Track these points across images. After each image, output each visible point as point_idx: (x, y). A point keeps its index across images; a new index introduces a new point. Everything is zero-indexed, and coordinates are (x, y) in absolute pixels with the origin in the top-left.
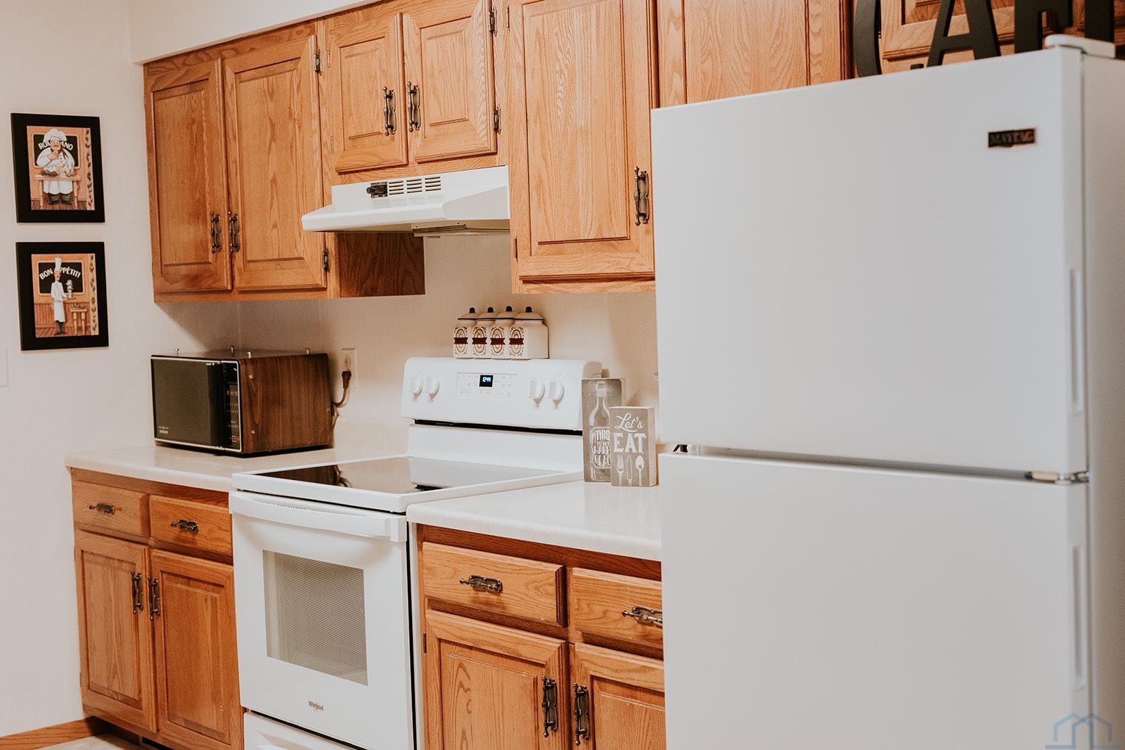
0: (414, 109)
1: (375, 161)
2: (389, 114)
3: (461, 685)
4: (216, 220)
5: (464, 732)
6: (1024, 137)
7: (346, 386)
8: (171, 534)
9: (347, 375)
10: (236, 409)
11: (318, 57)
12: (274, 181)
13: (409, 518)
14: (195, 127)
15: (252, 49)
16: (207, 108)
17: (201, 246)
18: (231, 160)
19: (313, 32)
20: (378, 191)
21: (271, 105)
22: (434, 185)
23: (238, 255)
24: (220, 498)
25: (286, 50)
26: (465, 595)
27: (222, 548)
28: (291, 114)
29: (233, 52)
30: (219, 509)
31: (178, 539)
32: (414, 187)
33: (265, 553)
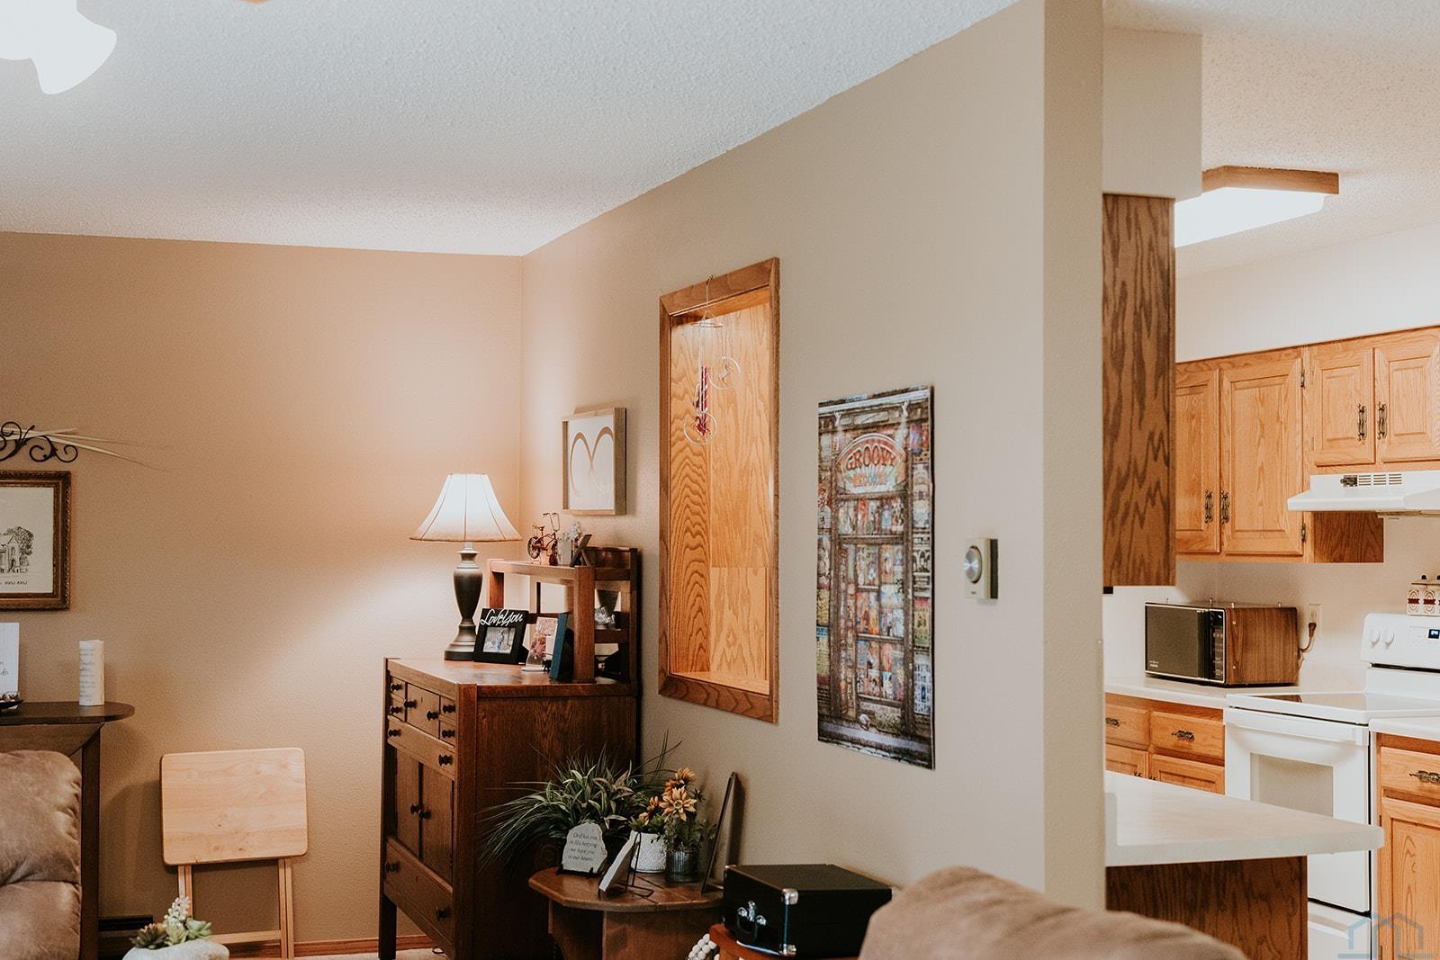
0: (1382, 422)
1: (1348, 459)
2: (1361, 424)
3: (1408, 852)
4: (1209, 497)
5: (1409, 888)
7: (1311, 635)
8: (1170, 741)
9: (1313, 626)
10: (1221, 648)
11: (1303, 375)
12: (1261, 469)
13: (1370, 728)
14: (1194, 422)
15: (1246, 364)
16: (1206, 406)
17: (1197, 514)
18: (1224, 450)
19: (1299, 355)
20: (1350, 481)
21: (1261, 409)
22: (1396, 480)
23: (1228, 525)
24: (1217, 714)
25: (1277, 368)
26: (1413, 785)
27: (1215, 753)
28: (1278, 417)
29: (1229, 365)
30: (1214, 722)
31: (1176, 746)
32: (1380, 481)
33: (1251, 754)
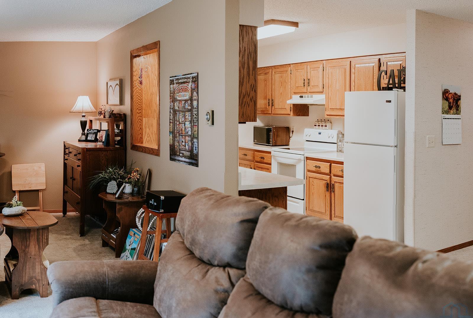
0: (309, 83)
1: (301, 92)
2: (304, 83)
3: (313, 185)
4: (269, 100)
5: (313, 193)
6: (390, 101)
7: (292, 133)
8: (259, 159)
9: (293, 131)
10: (271, 137)
11: (291, 71)
12: (281, 93)
13: (305, 156)
14: (266, 82)
15: (278, 68)
16: (268, 77)
17: (266, 104)
18: (272, 89)
19: (290, 66)
20: (301, 97)
21: (281, 79)
22: (312, 97)
23: (273, 107)
24: (270, 153)
25: (285, 69)
26: (314, 169)
27: (269, 162)
28: (285, 81)
29: (274, 68)
30: (269, 155)
31: (260, 160)
32: (308, 97)
33: (278, 162)
